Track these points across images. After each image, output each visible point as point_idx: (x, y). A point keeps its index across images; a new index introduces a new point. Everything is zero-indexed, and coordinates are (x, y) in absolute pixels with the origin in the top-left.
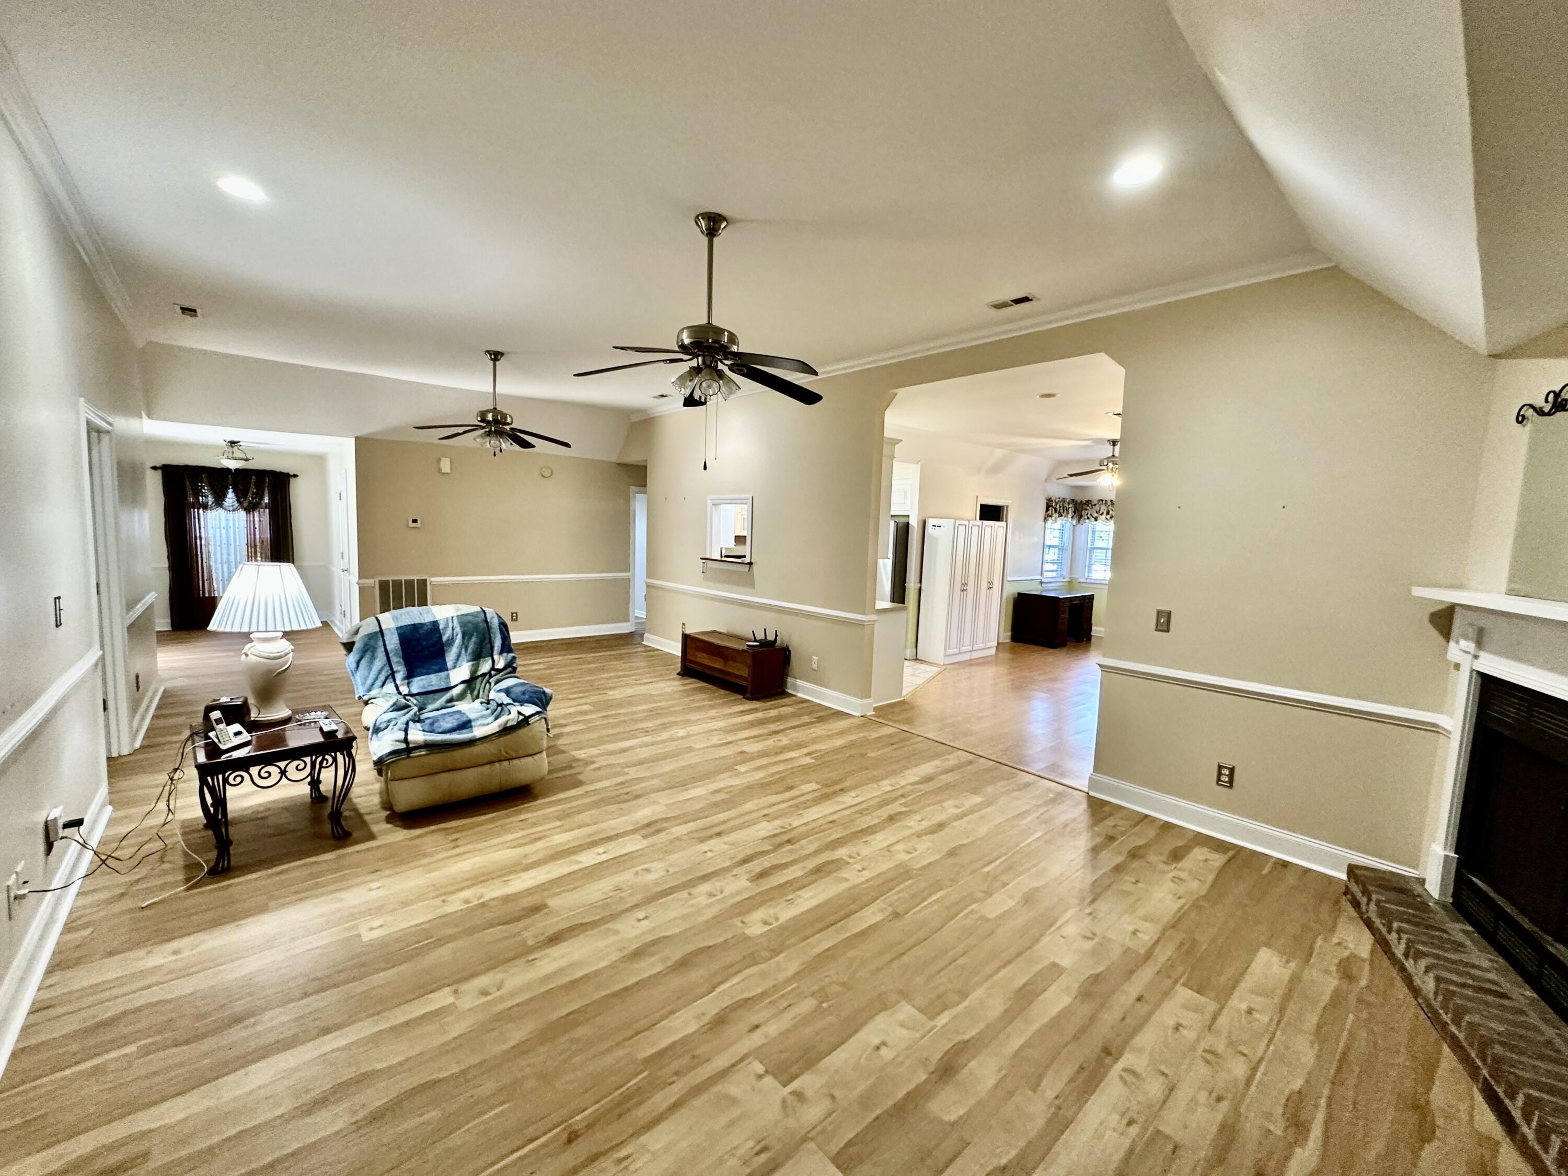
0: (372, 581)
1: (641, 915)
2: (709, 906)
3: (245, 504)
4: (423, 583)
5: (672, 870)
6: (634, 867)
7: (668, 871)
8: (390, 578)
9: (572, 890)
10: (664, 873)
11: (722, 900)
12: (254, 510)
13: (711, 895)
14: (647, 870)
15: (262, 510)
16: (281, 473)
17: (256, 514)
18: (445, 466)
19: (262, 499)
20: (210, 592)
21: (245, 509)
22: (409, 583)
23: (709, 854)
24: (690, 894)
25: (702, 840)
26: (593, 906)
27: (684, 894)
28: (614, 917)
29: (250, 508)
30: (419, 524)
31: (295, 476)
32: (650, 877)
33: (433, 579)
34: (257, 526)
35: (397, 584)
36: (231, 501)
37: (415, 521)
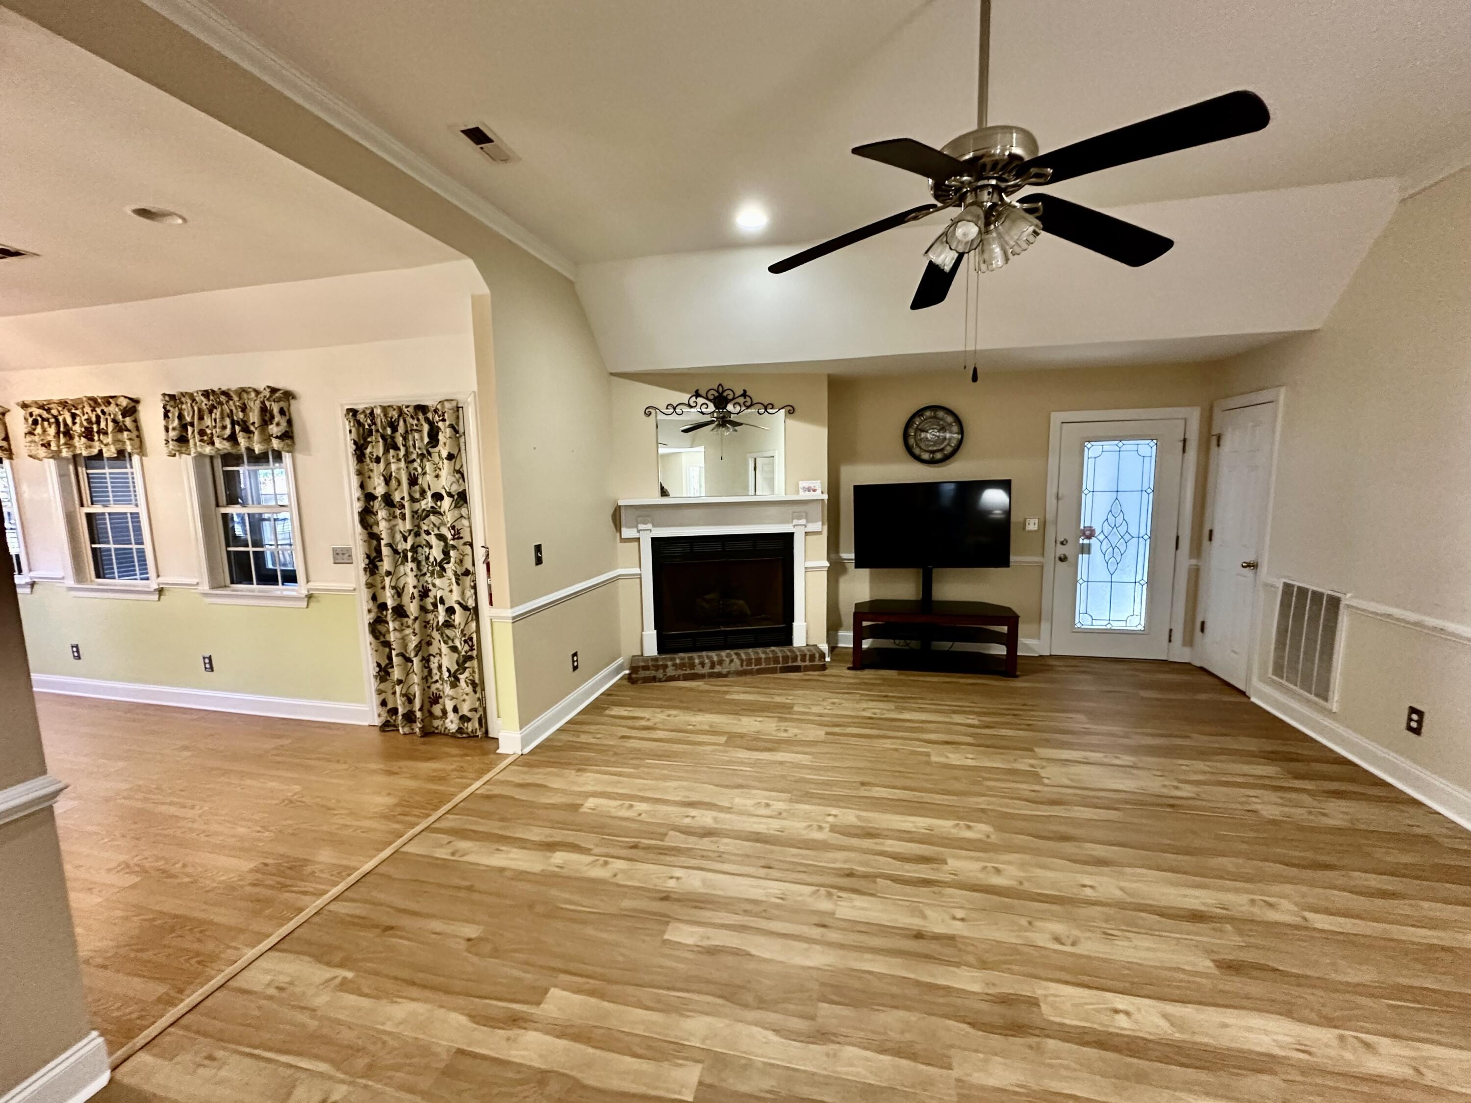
1: (1088, 892)
2: (1009, 863)
5: (1024, 922)
6: (1073, 955)
7: (1030, 923)
9: (1178, 969)
10: (1038, 924)
11: (990, 861)
13: (998, 871)
14: (1057, 939)
23: (960, 914)
24: (1021, 883)
25: (950, 939)
26: (1150, 931)
27: (1027, 886)
28: (1121, 905)
32: (1059, 928)
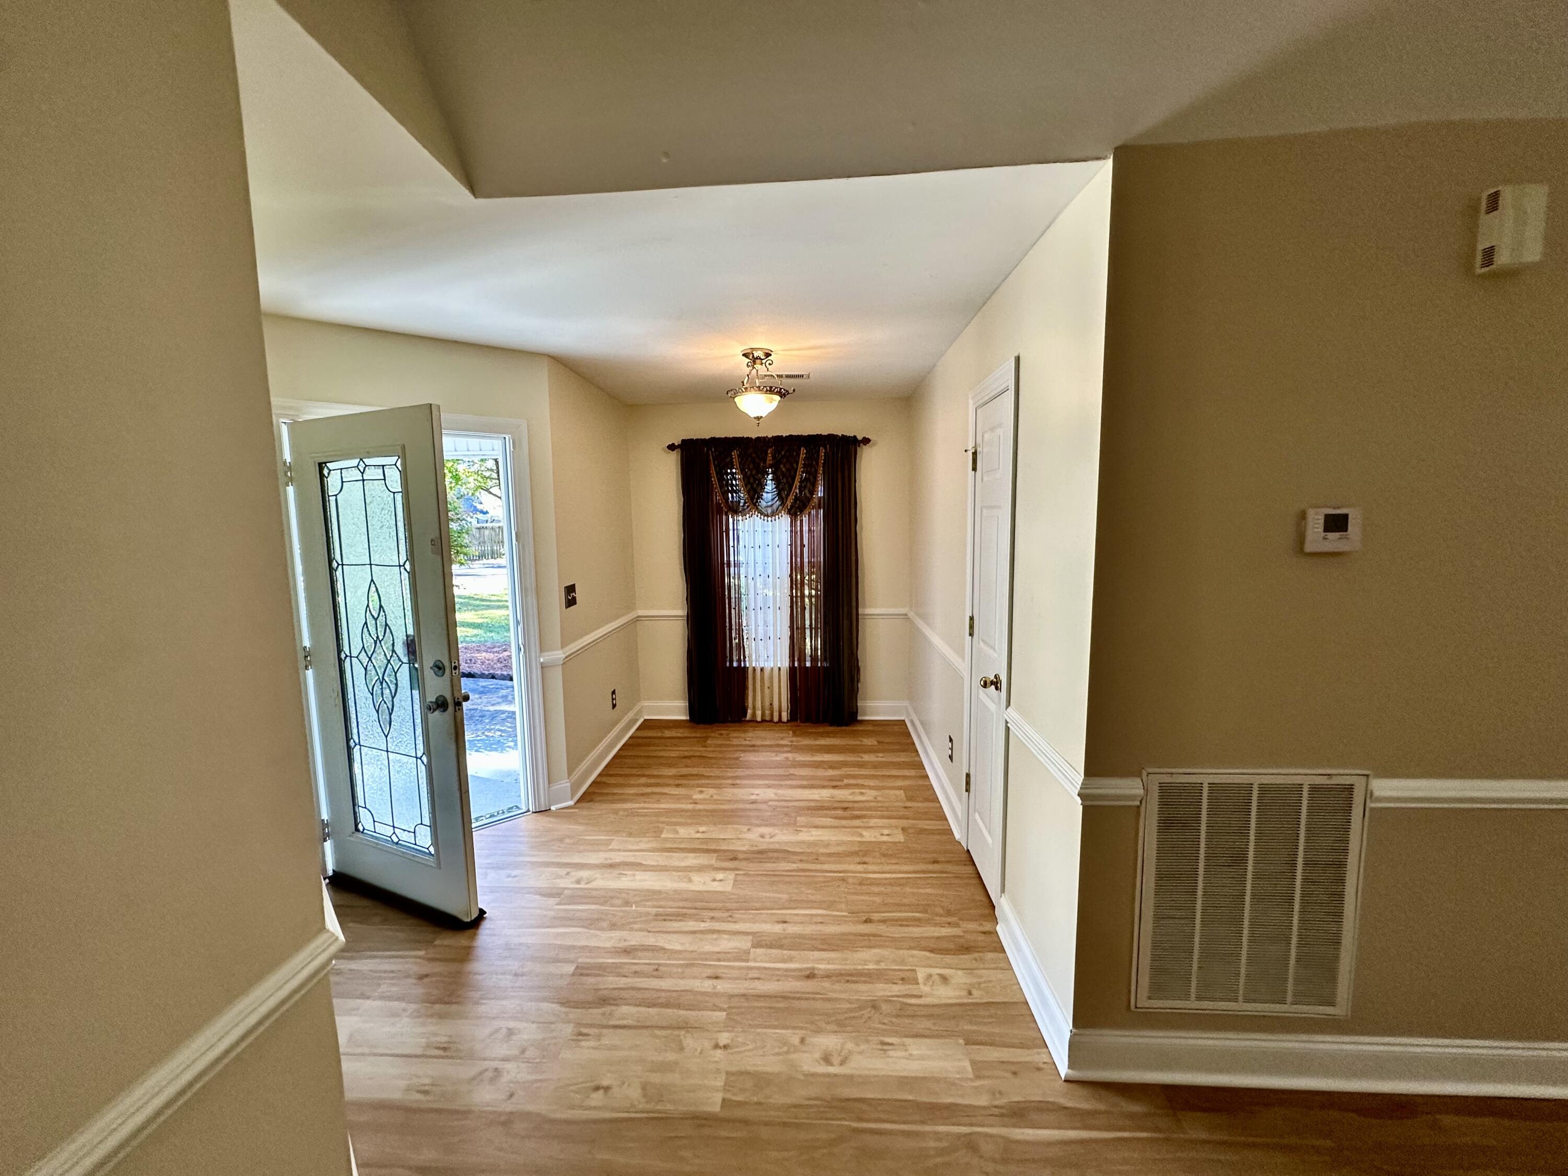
3: (789, 503)
4: (1335, 803)
12: (801, 512)
15: (813, 512)
16: (844, 437)
17: (805, 519)
19: (812, 492)
20: (739, 661)
21: (789, 512)
29: (795, 511)
30: (1350, 540)
31: (866, 441)
33: (1382, 788)
34: (806, 542)
36: (770, 496)
37: (1336, 523)
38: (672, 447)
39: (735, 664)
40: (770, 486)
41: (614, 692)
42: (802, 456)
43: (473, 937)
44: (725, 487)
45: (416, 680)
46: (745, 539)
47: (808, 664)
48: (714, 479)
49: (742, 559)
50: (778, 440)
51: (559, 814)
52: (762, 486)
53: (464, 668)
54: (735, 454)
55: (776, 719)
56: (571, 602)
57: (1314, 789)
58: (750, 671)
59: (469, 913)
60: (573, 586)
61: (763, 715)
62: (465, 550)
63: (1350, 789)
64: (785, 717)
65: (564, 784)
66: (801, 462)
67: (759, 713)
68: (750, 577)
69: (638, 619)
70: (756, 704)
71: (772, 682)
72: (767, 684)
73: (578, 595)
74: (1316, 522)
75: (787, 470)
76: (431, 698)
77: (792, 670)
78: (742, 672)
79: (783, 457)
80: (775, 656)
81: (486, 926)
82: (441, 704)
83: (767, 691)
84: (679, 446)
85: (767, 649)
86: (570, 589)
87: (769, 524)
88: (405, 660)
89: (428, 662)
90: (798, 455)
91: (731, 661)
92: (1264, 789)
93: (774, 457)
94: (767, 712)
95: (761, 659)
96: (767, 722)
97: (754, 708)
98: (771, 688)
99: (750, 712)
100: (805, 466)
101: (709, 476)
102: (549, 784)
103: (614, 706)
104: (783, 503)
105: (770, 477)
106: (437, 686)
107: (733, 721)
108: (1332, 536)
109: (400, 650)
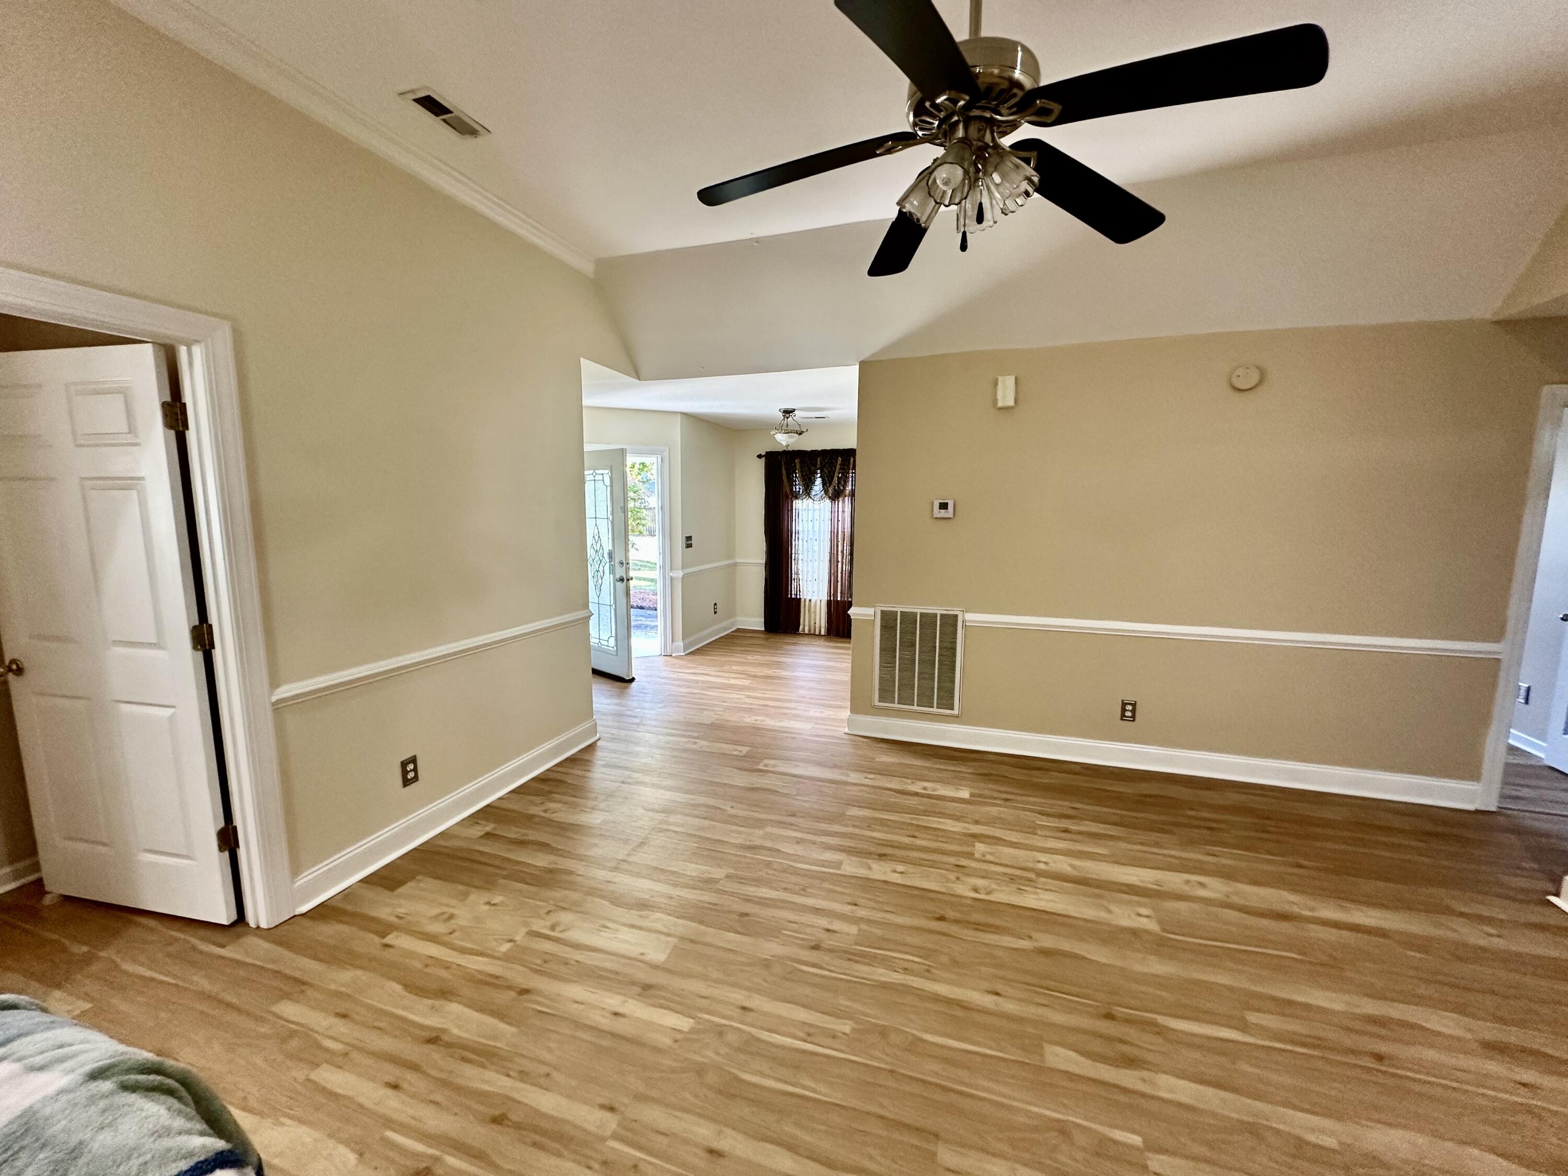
0: (870, 611)
3: (830, 492)
4: (950, 622)
8: (899, 609)
12: (837, 498)
15: (845, 500)
17: (840, 503)
18: (1006, 394)
20: (796, 594)
21: (830, 498)
22: (928, 620)
30: (949, 513)
33: (969, 616)
34: (840, 518)
35: (909, 618)
36: (818, 488)
37: (944, 506)
38: (760, 456)
39: (793, 596)
40: (819, 481)
41: (715, 604)
42: (839, 462)
43: (626, 688)
44: (791, 483)
45: (612, 571)
46: (803, 516)
47: (839, 599)
48: (784, 477)
49: (801, 529)
50: (824, 452)
51: (676, 657)
52: (813, 482)
53: (634, 602)
54: (797, 461)
55: (817, 633)
56: (689, 546)
57: (942, 615)
58: (802, 600)
59: (628, 676)
60: (691, 537)
61: (810, 630)
62: (643, 522)
63: (956, 616)
64: (823, 633)
65: (681, 644)
66: (838, 467)
67: (807, 629)
68: (805, 541)
69: (736, 564)
70: (805, 624)
71: (816, 609)
72: (813, 609)
73: (693, 542)
74: (936, 505)
75: (829, 472)
76: (618, 576)
77: (829, 603)
78: (798, 601)
79: (826, 463)
80: (818, 592)
81: (634, 684)
82: (622, 580)
83: (813, 615)
84: (764, 456)
85: (813, 586)
86: (689, 538)
87: (817, 505)
88: (608, 561)
89: (617, 561)
90: (837, 462)
91: (791, 595)
92: (922, 614)
93: (821, 463)
94: (812, 628)
95: (810, 594)
96: (811, 635)
97: (804, 626)
98: (815, 612)
99: (801, 627)
100: (840, 469)
101: (781, 475)
102: (672, 641)
103: (715, 613)
104: (826, 492)
105: (819, 475)
106: (620, 572)
107: (791, 633)
108: (942, 511)
109: (606, 556)
